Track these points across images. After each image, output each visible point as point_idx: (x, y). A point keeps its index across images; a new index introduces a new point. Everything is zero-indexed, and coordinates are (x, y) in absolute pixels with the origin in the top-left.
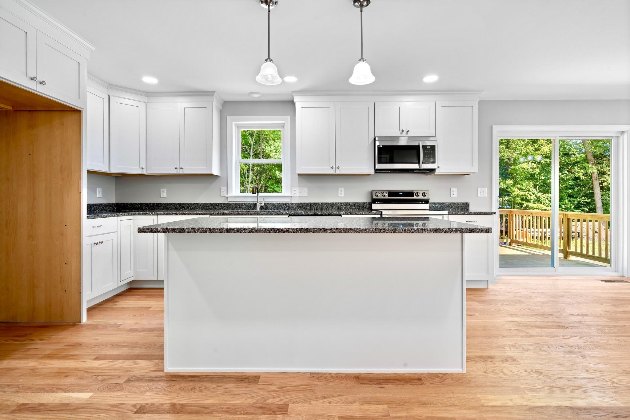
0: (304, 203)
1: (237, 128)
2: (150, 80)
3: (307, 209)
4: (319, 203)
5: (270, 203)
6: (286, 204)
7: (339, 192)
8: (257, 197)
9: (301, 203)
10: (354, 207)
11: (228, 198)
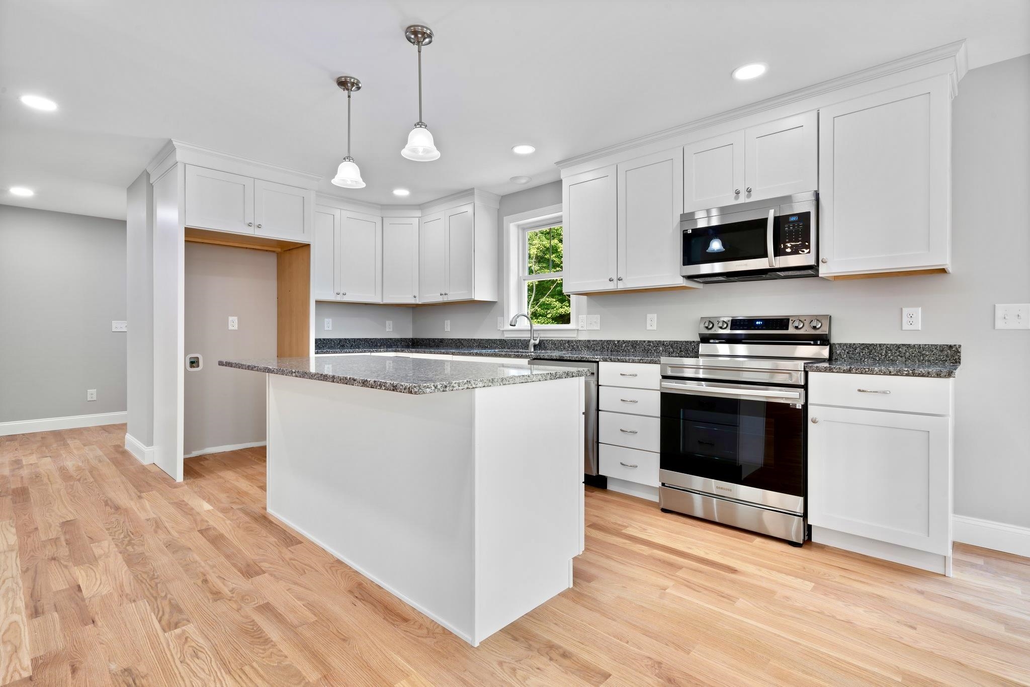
0: (593, 341)
1: (520, 231)
2: (401, 193)
3: (597, 350)
4: (614, 341)
5: (550, 341)
6: (569, 341)
7: (649, 322)
8: (531, 330)
9: (589, 341)
10: (671, 350)
11: (505, 333)
